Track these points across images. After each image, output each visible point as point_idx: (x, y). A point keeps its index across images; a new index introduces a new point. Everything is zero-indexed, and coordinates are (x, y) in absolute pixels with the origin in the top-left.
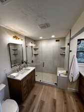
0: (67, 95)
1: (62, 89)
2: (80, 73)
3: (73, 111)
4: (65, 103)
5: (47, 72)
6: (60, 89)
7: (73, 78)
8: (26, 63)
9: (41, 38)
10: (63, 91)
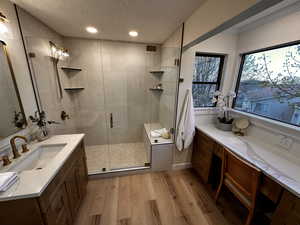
0: (174, 180)
1: (163, 172)
2: (196, 129)
3: (191, 204)
4: (175, 198)
5: (116, 142)
6: (156, 172)
7: (183, 142)
8: (40, 124)
9: (92, 30)
10: (165, 175)
